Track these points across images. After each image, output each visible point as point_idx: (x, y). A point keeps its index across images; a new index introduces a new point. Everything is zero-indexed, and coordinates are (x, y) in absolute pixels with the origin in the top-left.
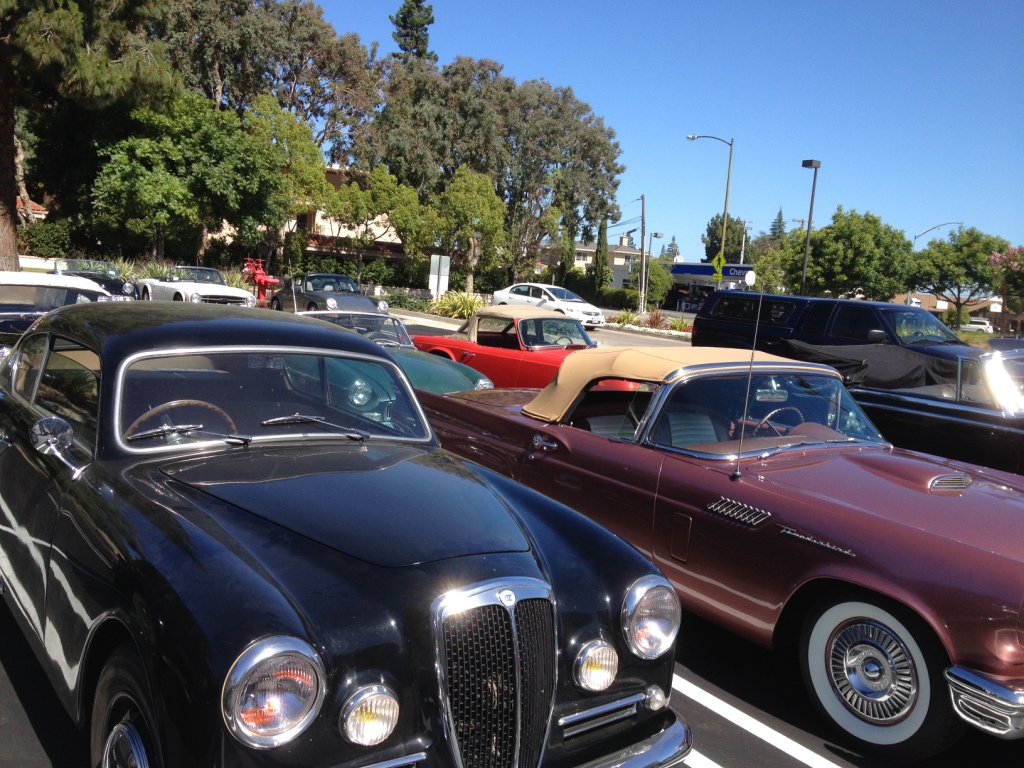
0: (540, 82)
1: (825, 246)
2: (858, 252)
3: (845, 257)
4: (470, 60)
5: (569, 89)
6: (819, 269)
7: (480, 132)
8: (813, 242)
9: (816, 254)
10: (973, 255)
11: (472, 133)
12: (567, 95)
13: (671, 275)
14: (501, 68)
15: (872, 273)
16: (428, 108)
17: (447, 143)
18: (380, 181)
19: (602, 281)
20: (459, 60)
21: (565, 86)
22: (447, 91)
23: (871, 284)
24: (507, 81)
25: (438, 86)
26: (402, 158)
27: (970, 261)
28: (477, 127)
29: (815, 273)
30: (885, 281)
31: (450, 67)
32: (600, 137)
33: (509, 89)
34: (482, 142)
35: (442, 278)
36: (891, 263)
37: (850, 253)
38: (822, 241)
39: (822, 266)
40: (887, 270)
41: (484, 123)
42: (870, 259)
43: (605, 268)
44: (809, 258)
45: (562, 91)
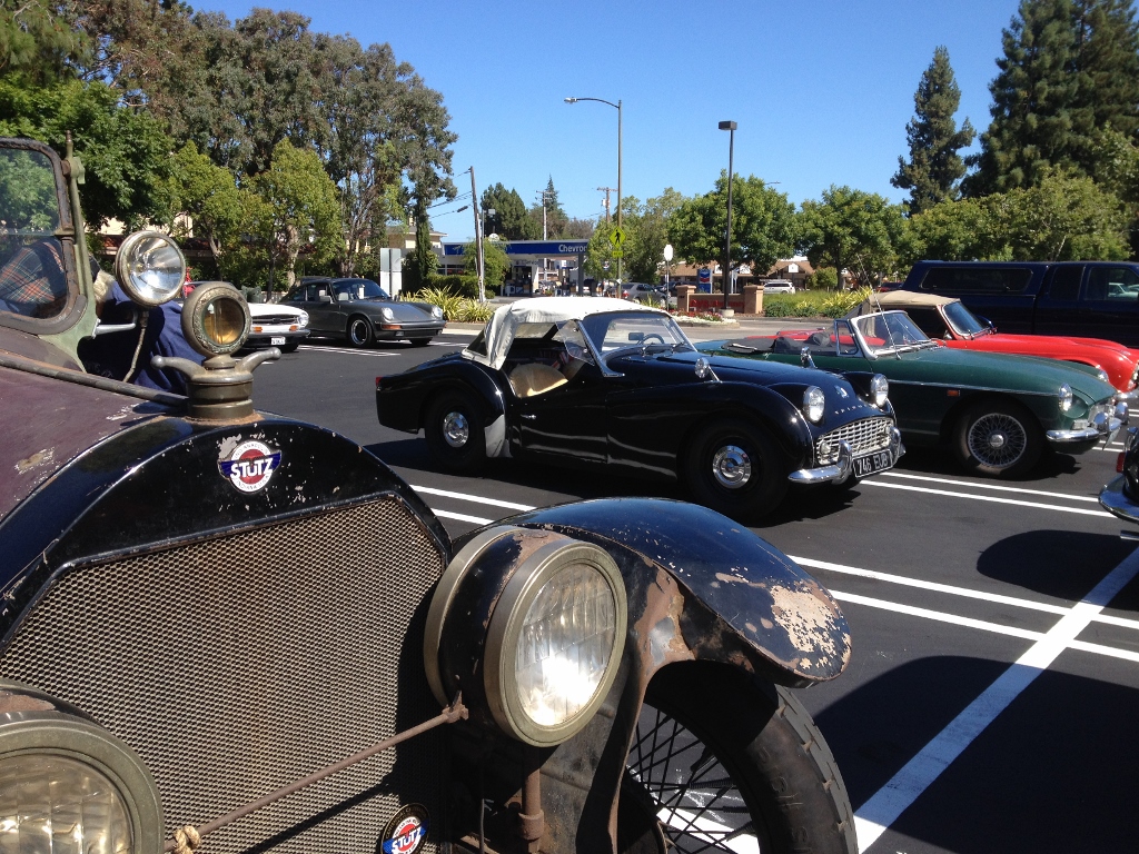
0: (346, 38)
1: (716, 214)
2: (752, 219)
3: (738, 224)
4: (269, 13)
5: (387, 46)
6: (712, 238)
7: (295, 98)
8: (701, 210)
9: (708, 222)
10: (855, 213)
11: (285, 100)
12: (383, 54)
13: (506, 256)
14: (309, 21)
15: (765, 239)
16: (229, 71)
17: (256, 113)
18: (191, 162)
19: (427, 267)
20: (257, 13)
21: (381, 43)
22: (249, 50)
23: (764, 251)
24: (319, 37)
25: (237, 44)
26: (207, 134)
27: (853, 219)
28: (289, 94)
29: (709, 243)
30: (778, 246)
31: (246, 21)
32: (429, 102)
33: (322, 47)
34: (298, 110)
35: (394, 275)
36: (782, 227)
37: (744, 220)
38: (712, 208)
39: (715, 235)
40: (778, 235)
41: (298, 88)
42: (762, 224)
43: (429, 253)
44: (701, 228)
45: (378, 48)
